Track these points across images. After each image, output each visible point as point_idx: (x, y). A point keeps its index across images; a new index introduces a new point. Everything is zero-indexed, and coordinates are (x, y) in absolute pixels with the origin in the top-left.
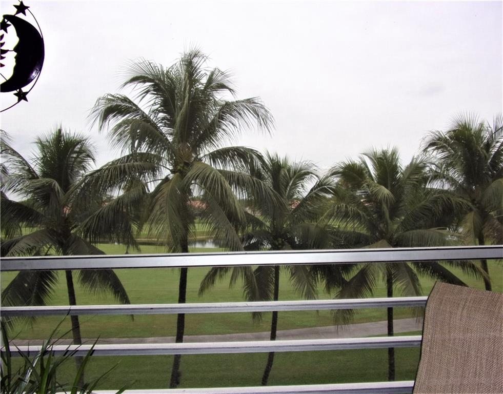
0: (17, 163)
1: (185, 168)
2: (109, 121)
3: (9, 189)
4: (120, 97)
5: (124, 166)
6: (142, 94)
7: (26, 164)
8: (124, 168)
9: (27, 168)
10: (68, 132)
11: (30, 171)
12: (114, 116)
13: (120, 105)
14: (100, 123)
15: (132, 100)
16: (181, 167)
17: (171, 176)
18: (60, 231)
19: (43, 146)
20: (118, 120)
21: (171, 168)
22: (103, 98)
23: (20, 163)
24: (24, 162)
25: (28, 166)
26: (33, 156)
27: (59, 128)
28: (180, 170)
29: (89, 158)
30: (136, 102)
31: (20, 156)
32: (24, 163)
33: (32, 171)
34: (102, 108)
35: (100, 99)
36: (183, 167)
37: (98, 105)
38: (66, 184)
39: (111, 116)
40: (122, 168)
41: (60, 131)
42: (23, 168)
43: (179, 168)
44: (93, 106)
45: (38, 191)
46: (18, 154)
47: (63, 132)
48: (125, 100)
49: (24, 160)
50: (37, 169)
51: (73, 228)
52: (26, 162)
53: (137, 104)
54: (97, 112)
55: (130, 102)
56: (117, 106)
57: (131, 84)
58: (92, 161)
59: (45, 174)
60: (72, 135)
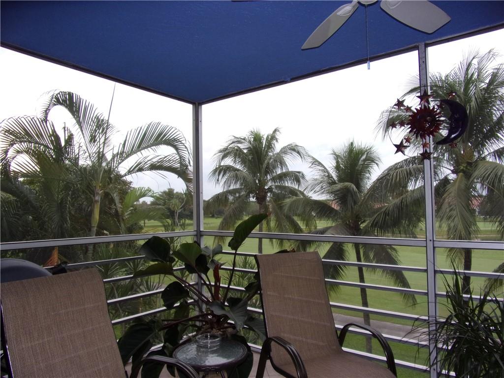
0: (321, 171)
1: (469, 168)
2: (392, 130)
3: (312, 191)
5: (409, 169)
7: (327, 171)
8: (410, 171)
9: (327, 174)
10: (360, 144)
11: (329, 176)
13: (401, 115)
14: (383, 133)
16: (464, 167)
17: (452, 177)
18: (352, 225)
19: (337, 157)
21: (452, 168)
22: (387, 112)
24: (325, 170)
26: (330, 164)
27: (351, 141)
28: (463, 170)
29: (373, 164)
31: (323, 166)
32: (325, 171)
33: (330, 176)
34: (385, 119)
35: (384, 112)
36: (466, 167)
37: (382, 118)
38: (358, 186)
40: (408, 171)
41: (352, 144)
42: (324, 175)
43: (462, 168)
45: (338, 193)
46: (322, 164)
47: (355, 144)
49: (325, 168)
50: (334, 175)
51: (362, 223)
52: (327, 169)
54: (381, 123)
56: (398, 116)
57: (410, 95)
58: (376, 165)
59: (341, 180)
60: (363, 146)
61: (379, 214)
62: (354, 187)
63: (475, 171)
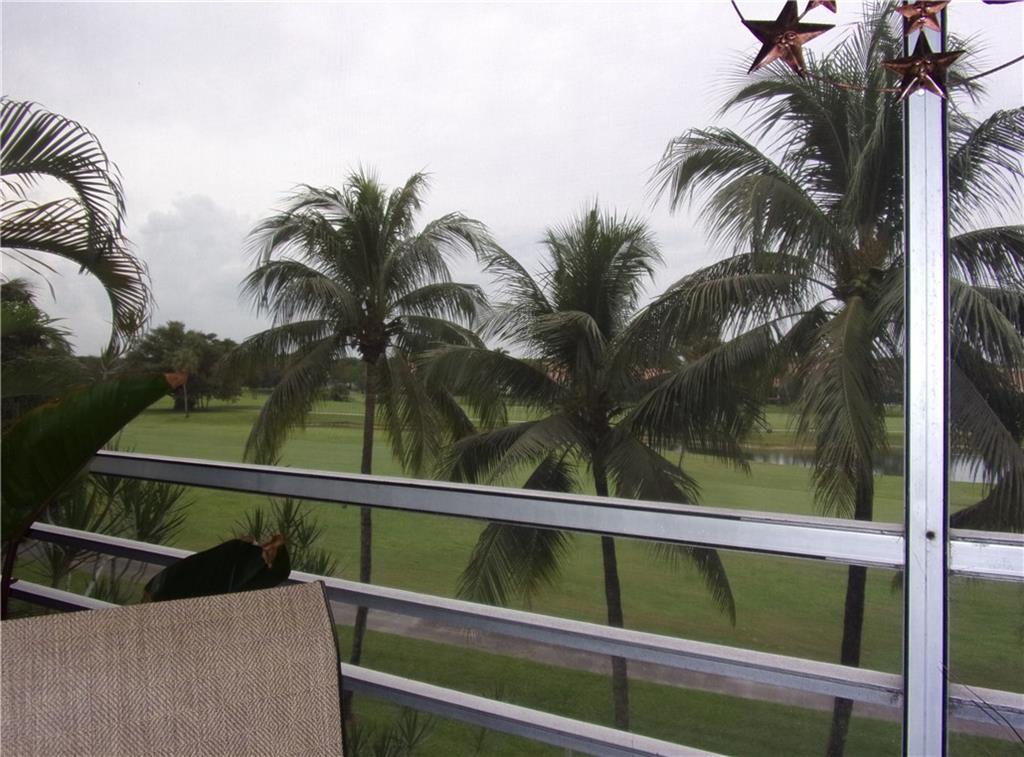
0: (514, 281)
1: (874, 284)
2: (693, 186)
3: (496, 333)
4: (717, 133)
5: (731, 282)
6: (766, 122)
7: (532, 284)
8: (732, 288)
9: (531, 291)
10: (612, 215)
11: (537, 296)
12: (705, 175)
13: (717, 151)
14: (672, 194)
15: (742, 137)
16: (863, 282)
17: (834, 305)
18: (588, 419)
19: (558, 248)
20: (713, 183)
21: (833, 284)
22: (681, 140)
23: (519, 282)
24: (526, 281)
25: (534, 288)
26: (540, 265)
27: (592, 208)
28: (860, 289)
29: (642, 269)
30: (751, 141)
31: (520, 269)
32: (526, 283)
33: (540, 296)
34: (678, 160)
35: (674, 142)
36: (868, 283)
37: (670, 156)
38: (606, 323)
39: (696, 176)
40: (728, 288)
41: (594, 214)
42: (525, 293)
43: (858, 283)
44: (660, 157)
45: (554, 336)
46: (518, 264)
47: (601, 216)
48: (729, 138)
49: (528, 276)
50: (548, 292)
51: (614, 414)
52: (531, 279)
53: (753, 145)
54: (668, 169)
55: (739, 142)
56: (710, 153)
57: (741, 104)
58: (648, 273)
59: (564, 304)
60: (619, 221)
61: (654, 397)
62: (594, 324)
63: (888, 291)
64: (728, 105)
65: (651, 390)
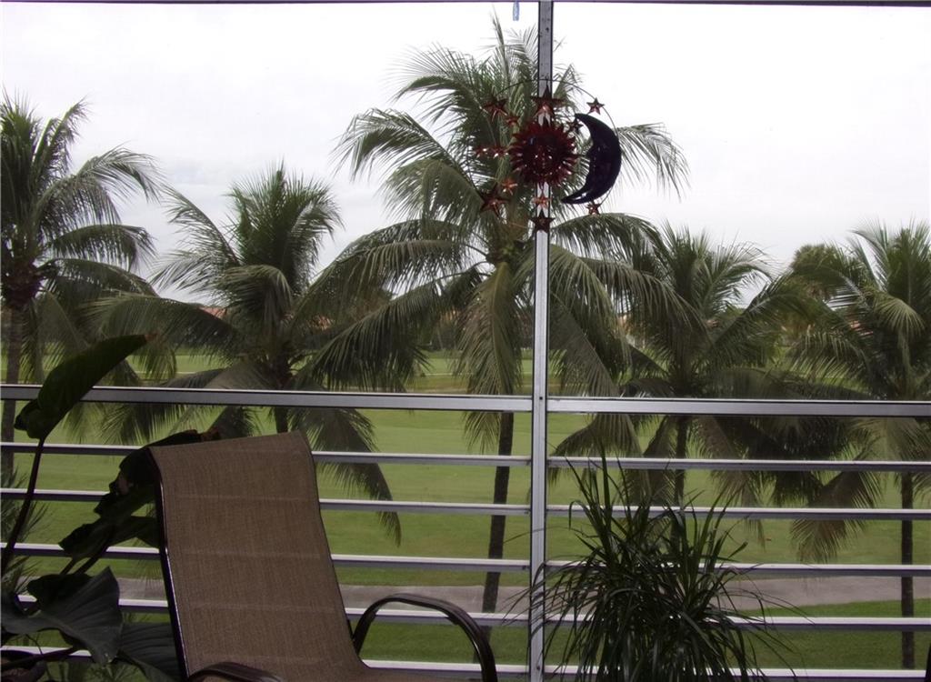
0: (203, 234)
1: (517, 253)
2: (373, 159)
4: (397, 116)
5: (405, 246)
6: (436, 110)
7: (219, 236)
8: (406, 251)
9: (218, 243)
11: (225, 249)
12: (383, 150)
13: (395, 130)
14: (353, 164)
15: (416, 120)
16: (509, 251)
17: (486, 268)
18: (271, 365)
19: (243, 203)
20: (390, 158)
21: (487, 251)
22: (365, 117)
23: (208, 235)
24: (214, 233)
25: (221, 241)
26: (226, 219)
27: (278, 169)
28: (507, 256)
29: (323, 227)
30: (423, 125)
31: (208, 222)
32: (214, 235)
33: (227, 248)
34: (361, 134)
35: (358, 118)
36: (513, 252)
37: (354, 129)
38: (292, 275)
39: (376, 150)
40: (403, 251)
41: (280, 175)
42: (214, 245)
45: (241, 288)
46: (205, 217)
47: (288, 176)
48: (406, 121)
49: (215, 229)
50: (235, 245)
51: (295, 361)
52: (219, 232)
53: (426, 128)
54: (351, 141)
55: (415, 125)
56: (388, 132)
57: (413, 92)
59: (250, 258)
60: (305, 185)
61: (336, 342)
62: (283, 278)
64: (402, 92)
65: (331, 339)
